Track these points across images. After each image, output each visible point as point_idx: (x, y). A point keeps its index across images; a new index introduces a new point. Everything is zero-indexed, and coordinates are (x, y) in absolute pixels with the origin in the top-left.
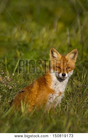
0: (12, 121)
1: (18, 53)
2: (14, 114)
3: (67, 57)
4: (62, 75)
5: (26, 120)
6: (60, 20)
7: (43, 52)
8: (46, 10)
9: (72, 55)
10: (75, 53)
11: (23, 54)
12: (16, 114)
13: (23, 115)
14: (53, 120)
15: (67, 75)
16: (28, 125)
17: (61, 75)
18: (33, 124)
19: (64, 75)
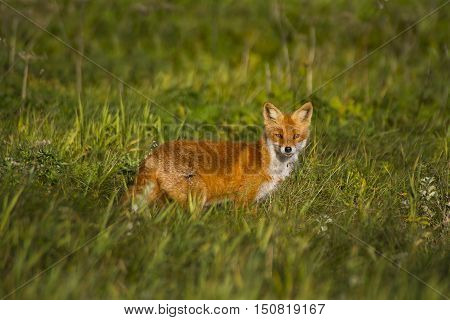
0: (174, 227)
1: (182, 110)
2: (176, 215)
3: (294, 117)
4: (286, 149)
5: (198, 226)
6: (254, 50)
7: (224, 107)
8: (229, 33)
9: (302, 114)
10: (308, 111)
11: (189, 111)
12: (180, 216)
13: (194, 217)
14: (246, 225)
15: (294, 149)
16: (203, 235)
17: (283, 149)
18: (211, 232)
19: (288, 150)
